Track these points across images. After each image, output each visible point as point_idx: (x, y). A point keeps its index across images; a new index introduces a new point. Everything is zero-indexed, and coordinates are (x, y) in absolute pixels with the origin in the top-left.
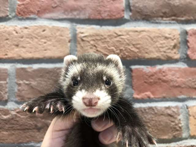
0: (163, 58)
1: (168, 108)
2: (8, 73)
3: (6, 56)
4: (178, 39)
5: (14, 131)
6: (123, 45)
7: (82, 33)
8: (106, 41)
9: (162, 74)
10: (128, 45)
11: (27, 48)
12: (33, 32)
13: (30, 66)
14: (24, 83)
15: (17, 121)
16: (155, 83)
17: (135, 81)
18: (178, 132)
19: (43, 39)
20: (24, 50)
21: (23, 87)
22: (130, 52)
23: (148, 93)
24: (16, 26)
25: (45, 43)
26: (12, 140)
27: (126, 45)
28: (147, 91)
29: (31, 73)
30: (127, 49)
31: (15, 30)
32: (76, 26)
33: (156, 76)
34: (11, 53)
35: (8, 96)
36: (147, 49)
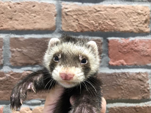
0: (135, 31)
1: (139, 74)
2: (4, 41)
3: (2, 28)
4: (149, 15)
5: (9, 90)
6: (102, 20)
7: (67, 9)
8: (87, 15)
9: (134, 45)
10: (106, 19)
11: (19, 21)
12: (24, 7)
13: (22, 36)
14: (17, 50)
15: (11, 82)
16: (128, 52)
17: (111, 50)
18: (147, 94)
19: (33, 13)
20: (16, 22)
21: (16, 54)
22: (107, 26)
23: (122, 61)
24: (10, 2)
25: (35, 17)
26: (7, 97)
27: (104, 19)
28: (121, 59)
29: (23, 42)
30: (105, 23)
31: (9, 5)
32: (61, 2)
33: (129, 46)
34: (6, 25)
35: (3, 61)
36: (122, 23)
